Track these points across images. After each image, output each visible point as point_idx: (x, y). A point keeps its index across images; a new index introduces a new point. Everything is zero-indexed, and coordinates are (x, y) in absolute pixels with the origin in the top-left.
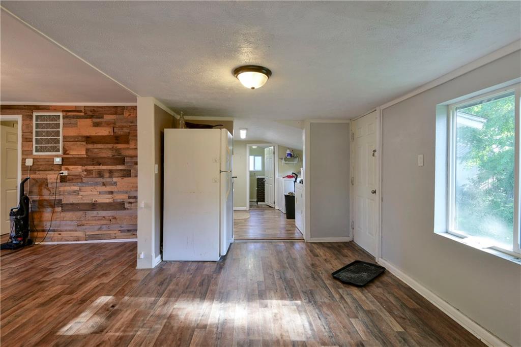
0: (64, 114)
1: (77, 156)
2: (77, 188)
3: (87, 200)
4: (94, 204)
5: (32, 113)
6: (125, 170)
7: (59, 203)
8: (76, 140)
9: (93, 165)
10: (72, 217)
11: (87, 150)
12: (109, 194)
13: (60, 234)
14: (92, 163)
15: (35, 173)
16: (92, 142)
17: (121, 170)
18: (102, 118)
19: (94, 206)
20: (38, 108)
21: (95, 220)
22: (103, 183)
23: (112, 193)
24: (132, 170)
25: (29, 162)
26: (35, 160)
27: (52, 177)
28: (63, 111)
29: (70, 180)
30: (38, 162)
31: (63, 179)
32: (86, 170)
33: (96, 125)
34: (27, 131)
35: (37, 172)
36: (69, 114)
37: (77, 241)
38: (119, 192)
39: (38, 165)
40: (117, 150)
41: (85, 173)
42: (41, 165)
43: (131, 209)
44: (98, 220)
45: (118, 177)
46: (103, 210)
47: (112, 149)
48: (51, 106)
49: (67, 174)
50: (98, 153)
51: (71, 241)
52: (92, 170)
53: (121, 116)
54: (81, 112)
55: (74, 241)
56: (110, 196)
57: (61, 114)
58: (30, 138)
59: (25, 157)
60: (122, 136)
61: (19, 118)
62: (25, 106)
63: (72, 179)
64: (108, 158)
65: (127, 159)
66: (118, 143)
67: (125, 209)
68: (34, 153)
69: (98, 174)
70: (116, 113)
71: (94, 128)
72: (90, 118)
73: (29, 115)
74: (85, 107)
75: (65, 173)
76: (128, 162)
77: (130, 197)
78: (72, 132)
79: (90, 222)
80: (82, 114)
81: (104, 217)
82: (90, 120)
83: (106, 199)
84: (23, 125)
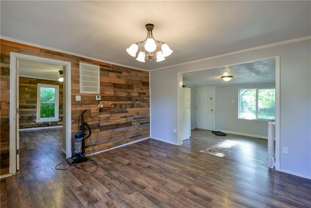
0: (101, 67)
1: (108, 95)
2: (109, 115)
3: (114, 123)
4: (118, 124)
5: (79, 62)
6: (132, 104)
7: (98, 126)
8: (108, 85)
9: (117, 101)
10: (106, 134)
11: (114, 92)
12: (125, 118)
13: (99, 147)
14: (117, 99)
15: (82, 107)
16: (117, 87)
17: (130, 104)
18: (121, 73)
19: (118, 126)
20: (83, 60)
21: (118, 134)
22: (122, 111)
23: (126, 117)
24: (135, 104)
25: (78, 98)
26: (82, 97)
27: (94, 109)
28: (100, 65)
29: (105, 110)
30: (84, 98)
31: (101, 110)
32: (114, 104)
33: (119, 77)
34: (75, 75)
35: (83, 106)
36: (105, 68)
37: (109, 149)
38: (129, 116)
39: (84, 100)
40: (129, 93)
41: (113, 106)
42: (86, 100)
43: (134, 125)
44: (120, 133)
45: (129, 108)
46: (122, 127)
47: (126, 92)
48: (93, 60)
49: (103, 107)
50: (120, 94)
51: (106, 149)
52: (117, 104)
53: (130, 74)
54: (111, 68)
55: (107, 149)
56: (125, 119)
57: (98, 67)
58: (78, 81)
59: (74, 94)
60: (131, 85)
61: (69, 65)
62: (73, 56)
63: (106, 110)
64: (124, 97)
65: (133, 98)
66: (129, 89)
67: (132, 125)
68: (81, 92)
69: (120, 106)
70: (127, 72)
71: (117, 78)
72: (115, 72)
73: (76, 63)
74: (113, 65)
75: (102, 106)
76: (133, 100)
77: (134, 119)
78: (106, 80)
79: (116, 135)
80: (111, 69)
81: (122, 131)
82: (116, 73)
83: (123, 121)
84: (72, 71)
